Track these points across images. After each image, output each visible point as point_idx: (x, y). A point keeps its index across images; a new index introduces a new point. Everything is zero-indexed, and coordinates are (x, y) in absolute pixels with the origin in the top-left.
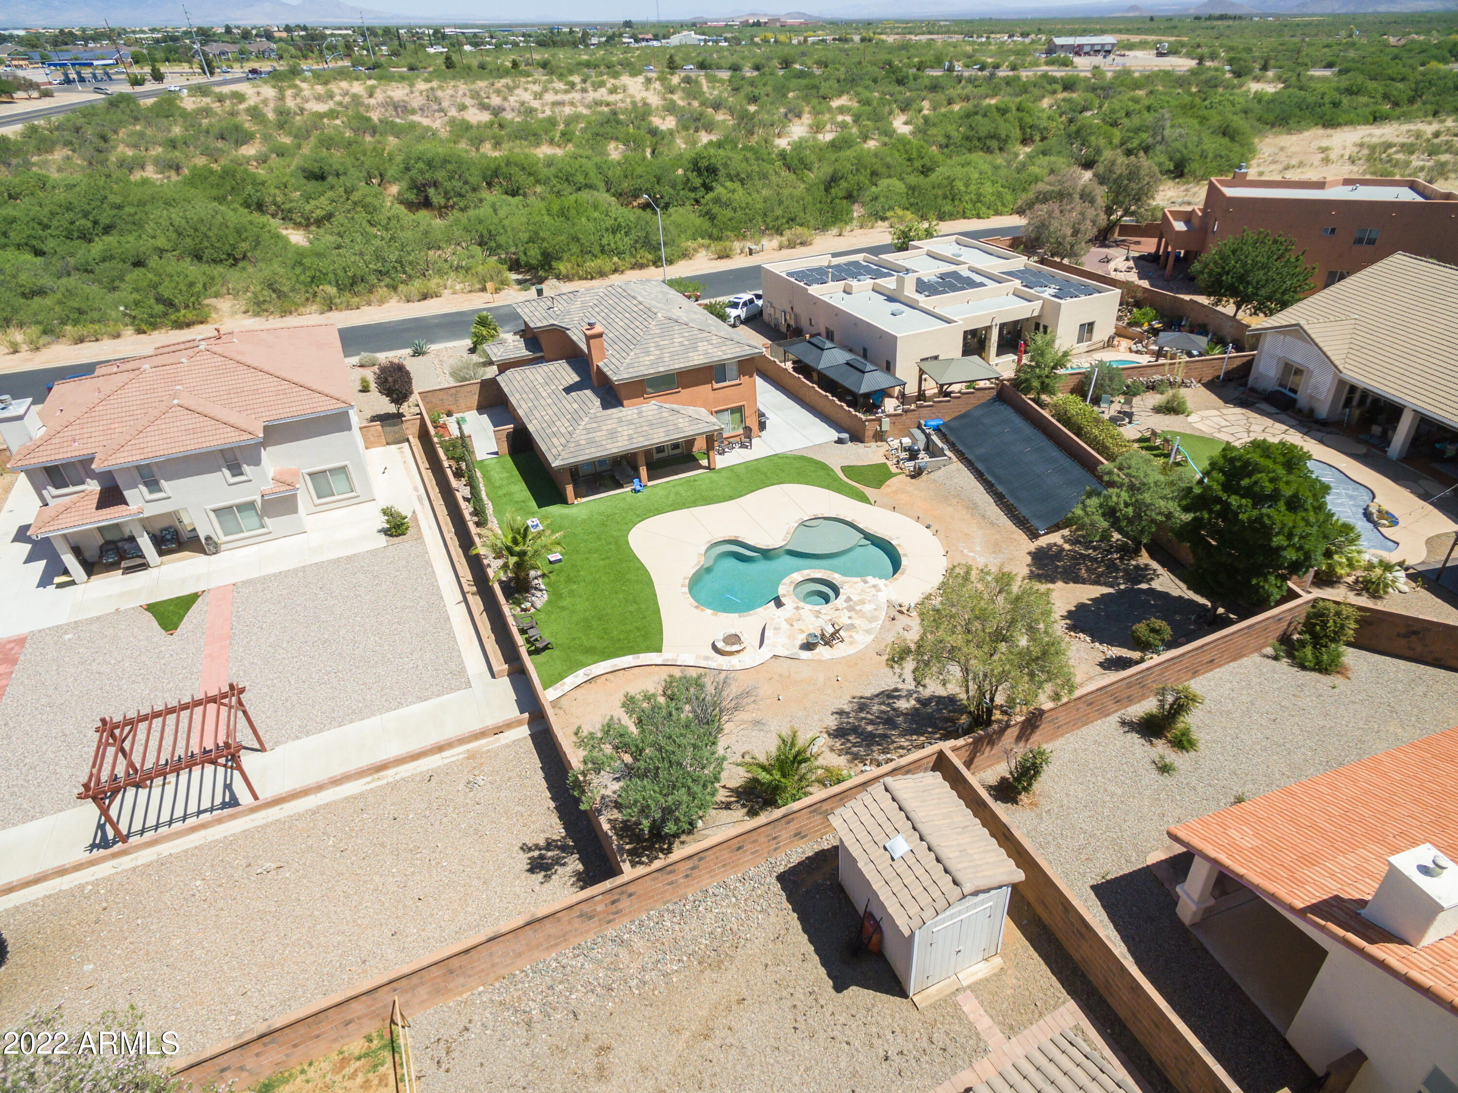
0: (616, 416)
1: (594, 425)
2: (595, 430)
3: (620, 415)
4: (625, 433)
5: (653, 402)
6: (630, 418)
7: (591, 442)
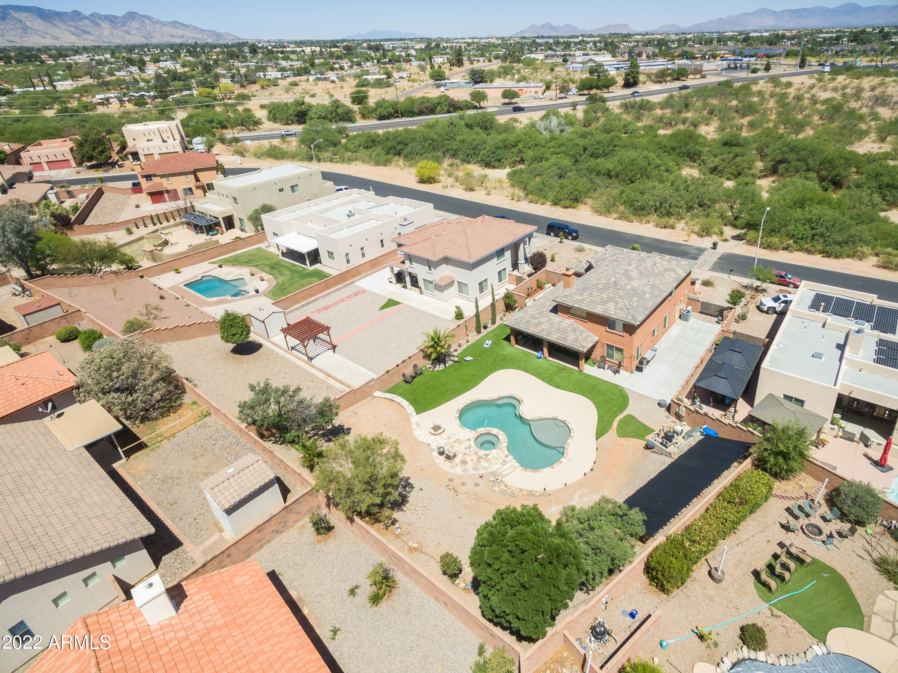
0: (550, 317)
1: (538, 316)
2: (535, 318)
3: (552, 318)
4: (543, 327)
5: (573, 320)
6: (554, 321)
7: (528, 322)
